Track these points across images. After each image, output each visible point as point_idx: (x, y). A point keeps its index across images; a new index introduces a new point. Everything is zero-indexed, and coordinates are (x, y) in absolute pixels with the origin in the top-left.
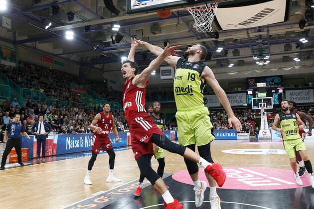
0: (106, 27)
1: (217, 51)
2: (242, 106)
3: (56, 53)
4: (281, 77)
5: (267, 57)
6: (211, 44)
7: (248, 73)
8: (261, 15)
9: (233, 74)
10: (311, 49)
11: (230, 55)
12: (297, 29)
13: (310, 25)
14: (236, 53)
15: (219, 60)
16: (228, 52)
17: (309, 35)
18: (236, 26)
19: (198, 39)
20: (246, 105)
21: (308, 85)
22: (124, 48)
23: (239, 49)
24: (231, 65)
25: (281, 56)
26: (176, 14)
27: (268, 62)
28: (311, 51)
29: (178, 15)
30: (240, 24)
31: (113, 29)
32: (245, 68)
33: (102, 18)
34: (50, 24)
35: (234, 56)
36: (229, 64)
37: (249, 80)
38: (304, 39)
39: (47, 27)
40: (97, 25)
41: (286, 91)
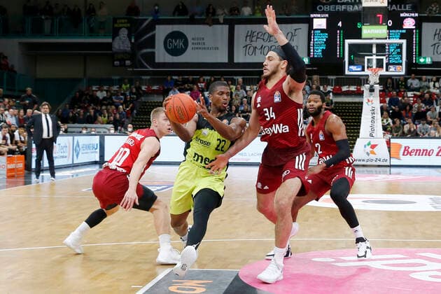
41: (425, 25)
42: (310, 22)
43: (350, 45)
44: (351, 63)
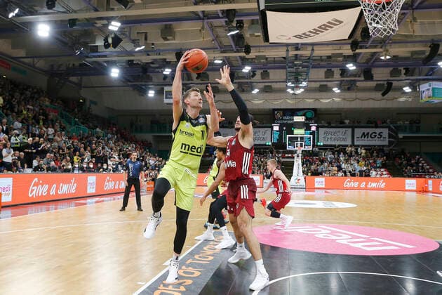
0: (99, 24)
1: (244, 70)
2: (265, 145)
3: (14, 55)
4: (315, 110)
5: (304, 84)
6: (237, 61)
7: (277, 102)
8: (324, 27)
9: (257, 102)
10: (356, 79)
11: (258, 77)
12: (347, 51)
13: (361, 48)
14: (265, 75)
15: (242, 82)
16: (256, 73)
17: (359, 60)
18: (290, 38)
19: (222, 52)
20: (270, 144)
21: (343, 123)
22: (118, 56)
23: (269, 71)
24: (256, 91)
25: (317, 85)
26: (201, 15)
27: (302, 90)
28: (355, 81)
29: (204, 16)
30: (295, 36)
31: (110, 28)
32: (272, 96)
33: (96, 10)
34: (17, 11)
35: (263, 79)
36: (253, 90)
37: (276, 112)
38: (351, 65)
39: (11, 15)
40: (86, 19)
41: (320, 129)
42: (272, 127)
43: (289, 137)
44: (289, 145)
